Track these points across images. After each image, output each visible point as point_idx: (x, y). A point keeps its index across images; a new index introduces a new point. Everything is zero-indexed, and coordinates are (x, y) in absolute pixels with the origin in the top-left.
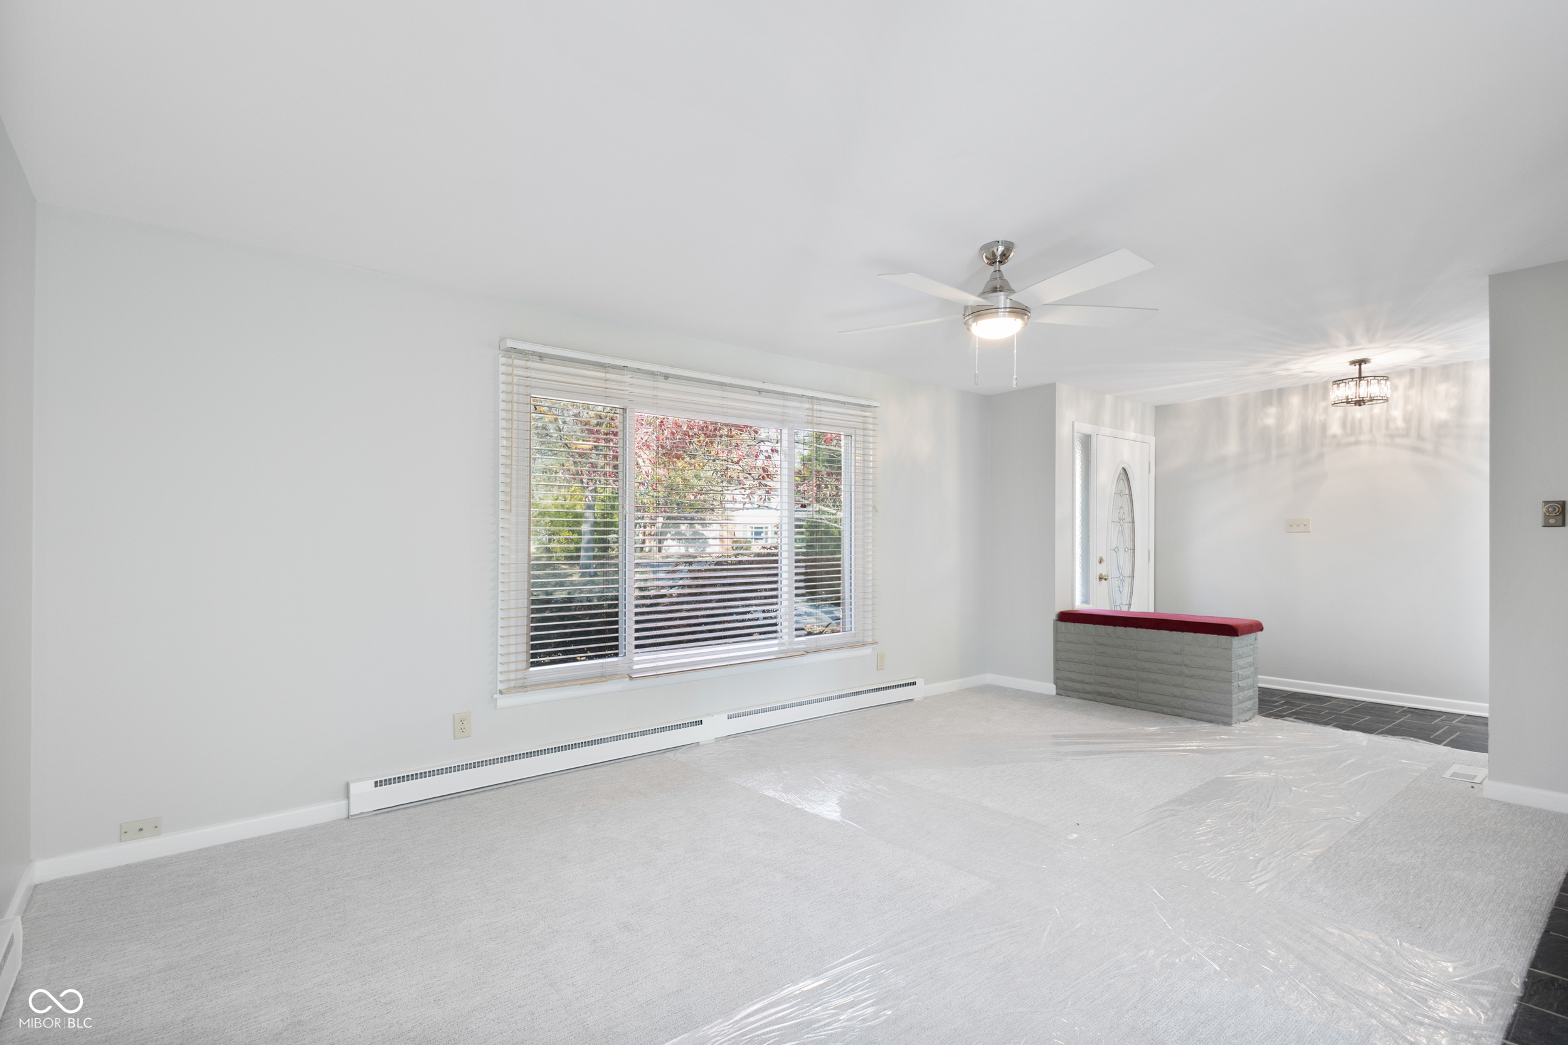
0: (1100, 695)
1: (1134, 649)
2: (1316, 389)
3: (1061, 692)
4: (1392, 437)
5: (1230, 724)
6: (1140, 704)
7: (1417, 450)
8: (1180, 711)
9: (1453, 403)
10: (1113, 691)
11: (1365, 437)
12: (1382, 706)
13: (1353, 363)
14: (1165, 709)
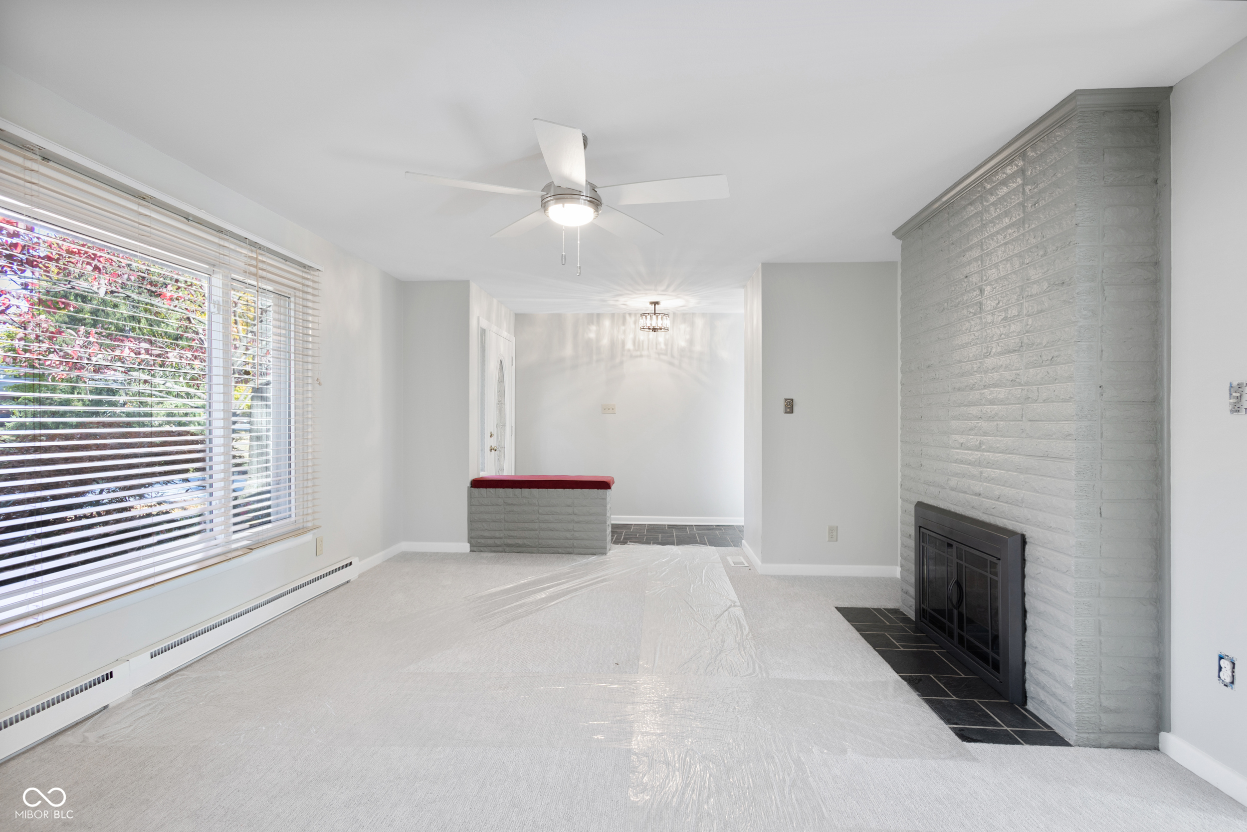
0: (508, 547)
1: (536, 506)
2: (620, 318)
3: (475, 549)
4: (659, 354)
5: (605, 554)
6: (540, 549)
7: (671, 364)
8: (570, 550)
9: (688, 337)
10: (520, 542)
11: (645, 353)
12: (656, 526)
13: (651, 303)
14: (560, 550)
